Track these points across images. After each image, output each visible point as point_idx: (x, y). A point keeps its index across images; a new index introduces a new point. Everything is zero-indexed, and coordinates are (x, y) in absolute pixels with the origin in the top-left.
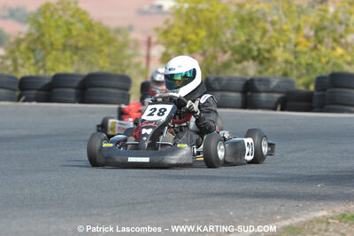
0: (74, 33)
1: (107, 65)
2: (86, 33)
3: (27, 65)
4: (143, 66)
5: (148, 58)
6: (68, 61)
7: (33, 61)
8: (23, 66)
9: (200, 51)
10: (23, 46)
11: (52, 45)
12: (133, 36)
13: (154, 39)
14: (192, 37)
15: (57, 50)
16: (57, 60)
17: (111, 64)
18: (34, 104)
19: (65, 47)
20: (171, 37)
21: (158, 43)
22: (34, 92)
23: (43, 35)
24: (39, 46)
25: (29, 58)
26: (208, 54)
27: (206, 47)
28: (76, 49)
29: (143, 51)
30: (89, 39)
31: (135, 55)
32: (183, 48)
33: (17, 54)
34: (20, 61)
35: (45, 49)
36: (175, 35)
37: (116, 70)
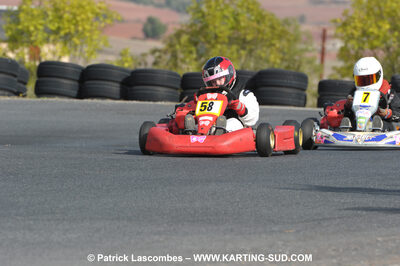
0: (243, 24)
1: (278, 61)
2: (255, 24)
3: (188, 60)
4: (318, 62)
5: (323, 53)
6: (235, 55)
7: (194, 56)
8: (183, 61)
9: (384, 46)
10: (184, 38)
11: (216, 37)
12: (304, 28)
13: (330, 32)
14: (373, 30)
15: (223, 43)
17: (283, 60)
19: (231, 41)
20: (350, 30)
21: (336, 36)
23: (207, 26)
24: (203, 40)
25: (191, 52)
26: (392, 50)
27: (390, 42)
28: (243, 43)
29: (317, 45)
30: (259, 31)
31: (306, 50)
32: (364, 43)
33: (178, 47)
34: (181, 56)
35: (209, 42)
36: (355, 28)
37: (288, 67)
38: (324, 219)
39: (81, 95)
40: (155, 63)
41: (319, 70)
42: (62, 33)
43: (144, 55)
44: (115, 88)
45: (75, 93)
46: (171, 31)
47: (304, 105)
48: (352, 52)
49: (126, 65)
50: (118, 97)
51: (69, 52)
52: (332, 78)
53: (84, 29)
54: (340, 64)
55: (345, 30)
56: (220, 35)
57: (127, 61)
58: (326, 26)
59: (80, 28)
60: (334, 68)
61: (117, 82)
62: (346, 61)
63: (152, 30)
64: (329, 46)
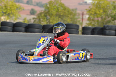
0: (60, 11)
1: (70, 21)
2: (63, 11)
3: (44, 21)
4: (81, 22)
5: (83, 19)
6: (57, 20)
7: (46, 20)
8: (42, 21)
9: (101, 17)
10: (43, 15)
11: (52, 14)
12: (78, 12)
13: (85, 13)
14: (98, 12)
15: (54, 16)
16: (54, 19)
17: (71, 21)
18: (48, 34)
19: (56, 15)
20: (91, 12)
21: (87, 14)
22: (47, 30)
23: (49, 11)
24: (48, 15)
25: (44, 19)
26: (103, 18)
27: (102, 16)
28: (60, 16)
29: (81, 17)
30: (64, 13)
32: (95, 16)
33: (41, 17)
34: (42, 20)
35: (50, 16)
36: (92, 12)
37: (73, 23)
38: (86, 67)
39: (13, 31)
40: (34, 22)
41: (82, 24)
42: (7, 13)
43: (30, 19)
44: (23, 29)
45: (11, 30)
46: (38, 12)
47: (78, 34)
48: (92, 19)
49: (26, 22)
50: (24, 31)
51: (9, 19)
52: (86, 26)
53: (14, 12)
54: (88, 22)
56: (53, 14)
57: (26, 21)
58: (83, 11)
59: (12, 12)
60: (86, 23)
61: (23, 27)
62: (90, 21)
63: (32, 12)
64: (84, 17)
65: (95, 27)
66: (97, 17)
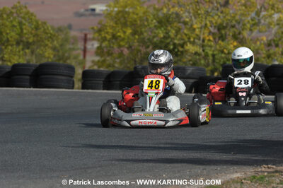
0: (25, 31)
1: (51, 56)
2: (34, 31)
4: (81, 57)
5: (85, 51)
6: (21, 53)
9: (127, 45)
12: (73, 33)
13: (90, 36)
14: (120, 34)
17: (55, 55)
20: (103, 34)
21: (93, 39)
26: (134, 48)
28: (28, 45)
29: (80, 45)
31: (74, 49)
32: (113, 43)
36: (107, 33)
38: (88, 168)
41: (82, 63)
47: (73, 88)
48: (106, 50)
52: (91, 69)
54: (97, 59)
55: (100, 35)
56: (10, 39)
58: (87, 32)
60: (93, 62)
62: (102, 57)
64: (89, 46)
65: (116, 69)
66: (120, 46)
